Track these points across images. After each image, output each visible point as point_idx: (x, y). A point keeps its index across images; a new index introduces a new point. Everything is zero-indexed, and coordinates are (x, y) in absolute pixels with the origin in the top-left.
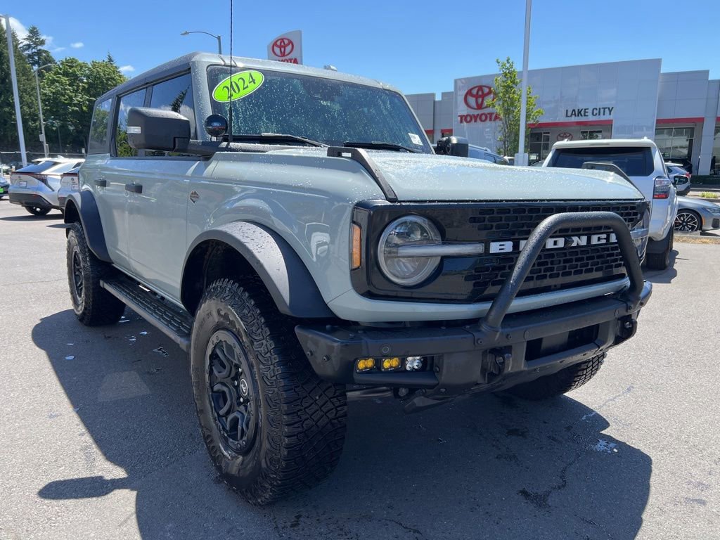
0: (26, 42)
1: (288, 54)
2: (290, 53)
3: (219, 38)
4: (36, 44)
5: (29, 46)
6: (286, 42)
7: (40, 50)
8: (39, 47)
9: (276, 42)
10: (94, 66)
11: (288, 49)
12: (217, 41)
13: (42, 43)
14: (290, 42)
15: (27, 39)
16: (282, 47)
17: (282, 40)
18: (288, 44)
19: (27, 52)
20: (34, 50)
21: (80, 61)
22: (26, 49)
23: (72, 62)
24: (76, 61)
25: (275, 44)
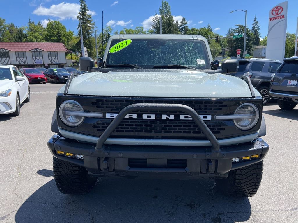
0: (181, 24)
1: (279, 14)
2: (280, 13)
3: (246, 11)
4: (184, 24)
5: (181, 25)
6: (279, 8)
7: (185, 26)
8: (185, 25)
9: (274, 9)
10: (201, 30)
11: (280, 11)
12: (245, 13)
13: (186, 23)
14: (281, 8)
15: (181, 23)
16: (277, 10)
17: (277, 7)
18: (280, 9)
19: (181, 28)
20: (183, 27)
21: (196, 29)
22: (180, 27)
23: (193, 30)
24: (195, 29)
25: (273, 10)
